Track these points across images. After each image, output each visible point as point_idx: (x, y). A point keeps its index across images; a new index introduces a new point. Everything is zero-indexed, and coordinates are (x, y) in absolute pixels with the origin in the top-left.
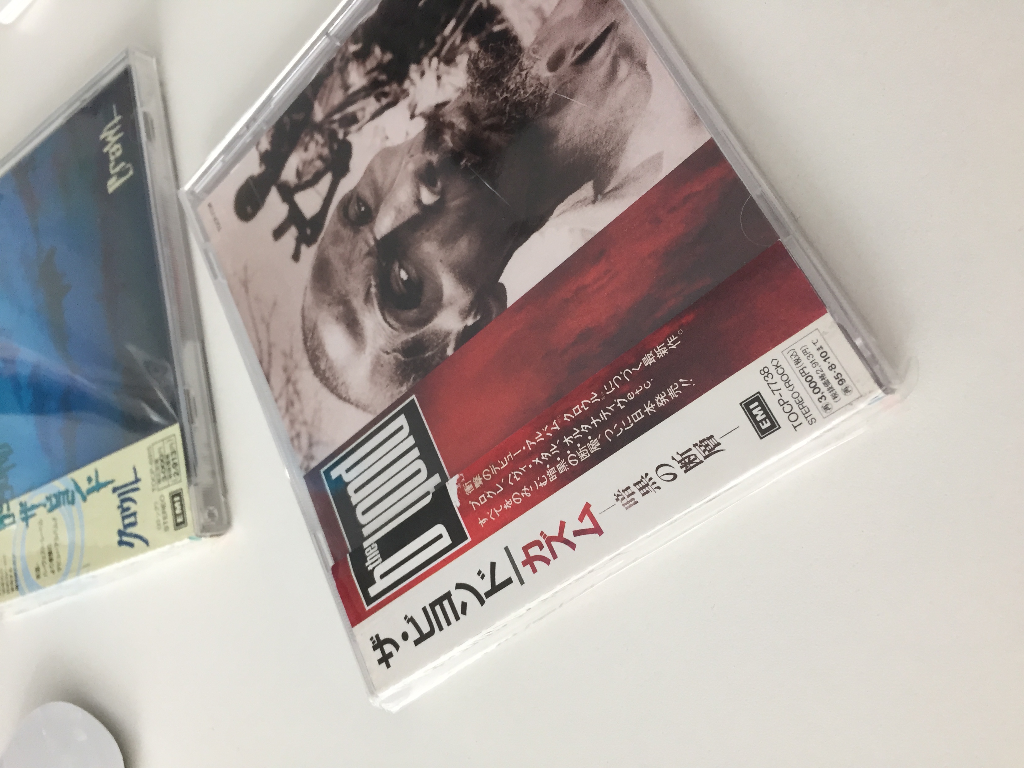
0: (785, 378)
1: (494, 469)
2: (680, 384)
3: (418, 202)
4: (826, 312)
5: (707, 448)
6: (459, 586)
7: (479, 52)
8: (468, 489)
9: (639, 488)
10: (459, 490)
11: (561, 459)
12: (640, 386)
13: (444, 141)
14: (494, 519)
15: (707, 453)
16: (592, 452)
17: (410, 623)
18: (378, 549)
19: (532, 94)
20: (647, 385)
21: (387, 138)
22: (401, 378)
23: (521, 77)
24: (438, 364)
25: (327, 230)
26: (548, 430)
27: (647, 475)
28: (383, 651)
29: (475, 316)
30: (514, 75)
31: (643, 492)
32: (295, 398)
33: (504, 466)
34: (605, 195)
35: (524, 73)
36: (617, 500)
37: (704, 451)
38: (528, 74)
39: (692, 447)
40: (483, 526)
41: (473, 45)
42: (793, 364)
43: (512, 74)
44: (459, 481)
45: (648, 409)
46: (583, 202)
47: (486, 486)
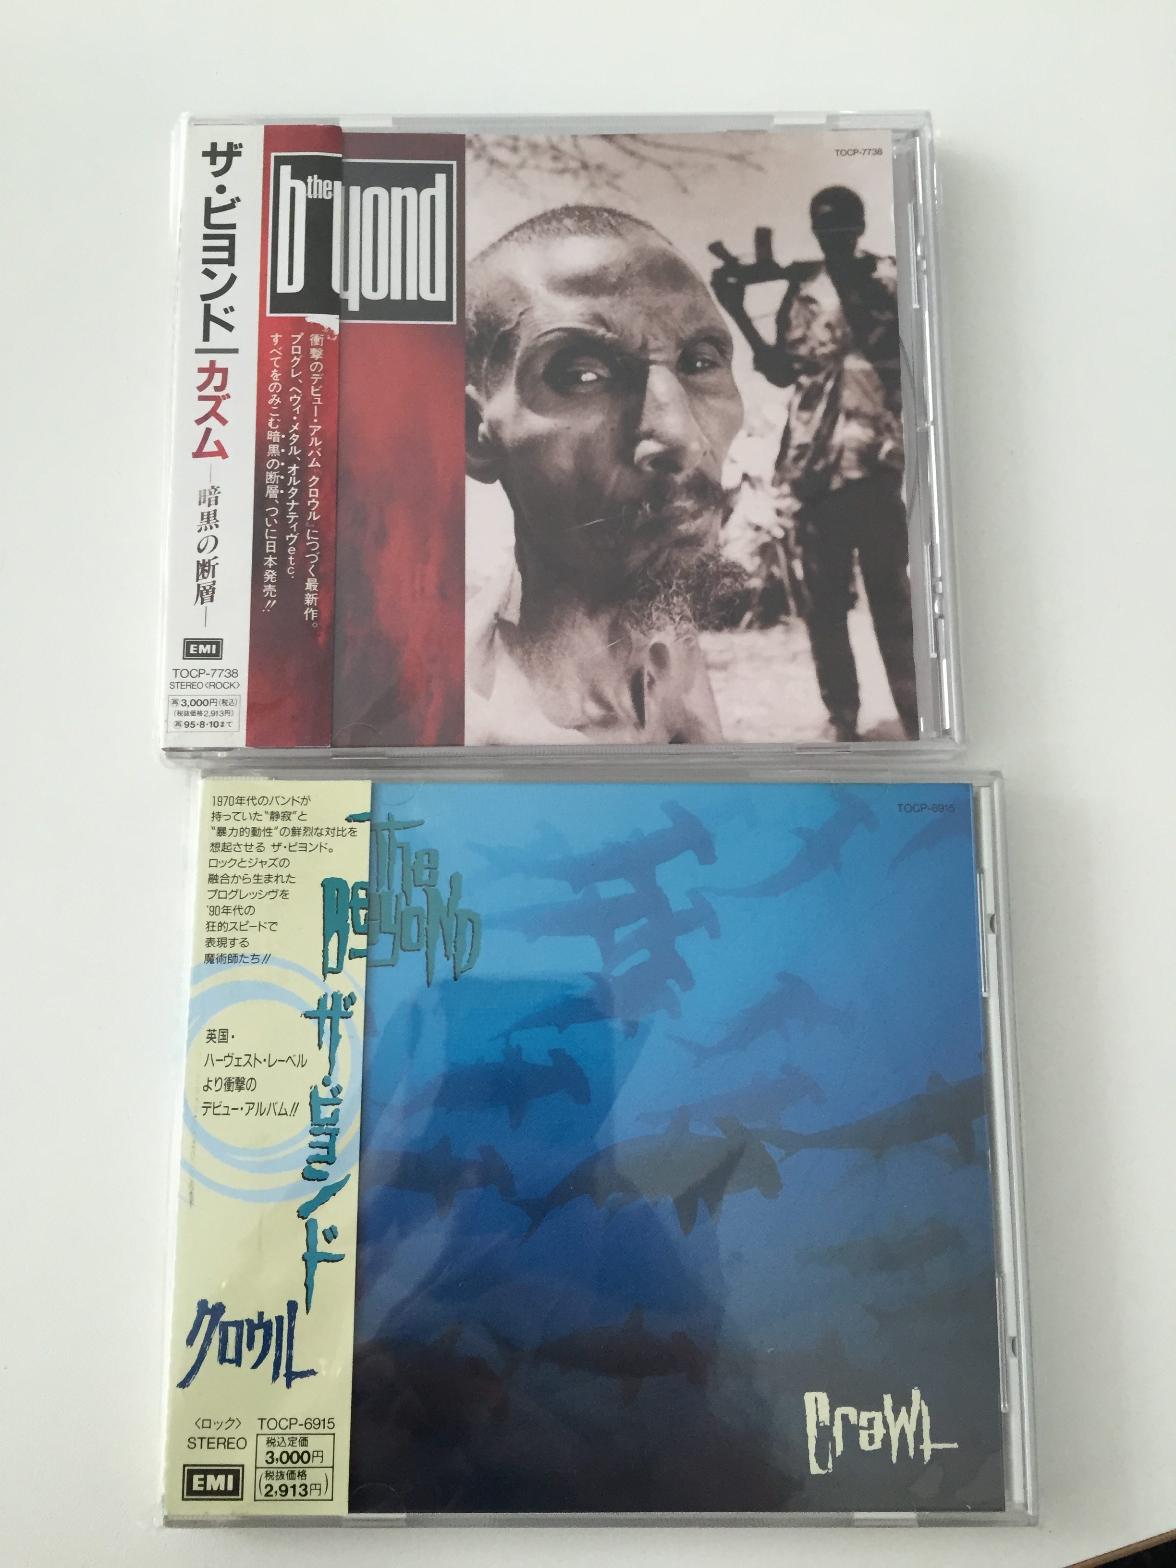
0: (219, 685)
1: (316, 378)
2: (272, 599)
3: (650, 435)
4: (247, 745)
5: (205, 591)
6: (233, 278)
7: (742, 586)
8: (316, 339)
9: (211, 513)
10: (323, 327)
11: (281, 453)
12: (294, 564)
13: (689, 498)
14: (271, 352)
15: (202, 589)
16: (268, 487)
17: (230, 202)
18: (323, 199)
19: (650, 614)
20: (291, 570)
21: (749, 435)
22: (484, 317)
23: (676, 613)
24: (467, 368)
25: (713, 304)
26: (315, 455)
27: (217, 526)
28: (222, 154)
29: (484, 437)
30: (685, 607)
31: (205, 514)
32: (560, 165)
33: (313, 390)
34: (494, 628)
35: (677, 619)
36: (213, 487)
37: (204, 587)
38: (672, 622)
39: (214, 579)
40: (272, 336)
41: (756, 583)
42: (225, 698)
43: (689, 606)
44: (330, 332)
45: (270, 559)
46: (505, 606)
47: (307, 359)
